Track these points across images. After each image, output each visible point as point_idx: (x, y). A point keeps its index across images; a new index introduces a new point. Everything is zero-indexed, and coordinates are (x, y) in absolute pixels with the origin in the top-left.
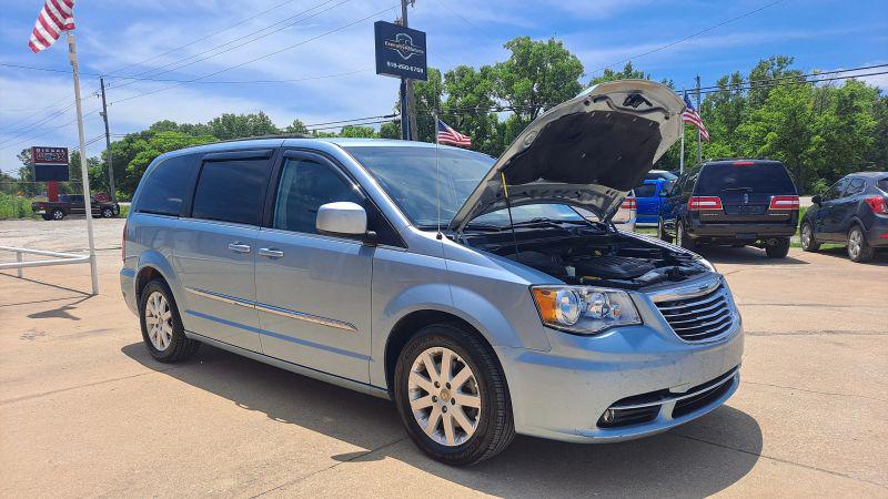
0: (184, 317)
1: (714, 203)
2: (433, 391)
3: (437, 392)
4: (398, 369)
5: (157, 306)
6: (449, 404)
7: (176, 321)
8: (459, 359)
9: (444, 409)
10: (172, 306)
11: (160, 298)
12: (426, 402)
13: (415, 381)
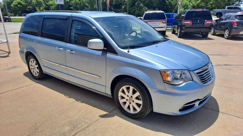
0: (42, 67)
1: (189, 22)
2: (126, 97)
3: (128, 98)
4: (115, 91)
5: (33, 63)
6: (132, 102)
7: (40, 68)
8: (135, 89)
9: (130, 103)
10: (38, 63)
11: (34, 61)
12: (124, 100)
13: (120, 94)
